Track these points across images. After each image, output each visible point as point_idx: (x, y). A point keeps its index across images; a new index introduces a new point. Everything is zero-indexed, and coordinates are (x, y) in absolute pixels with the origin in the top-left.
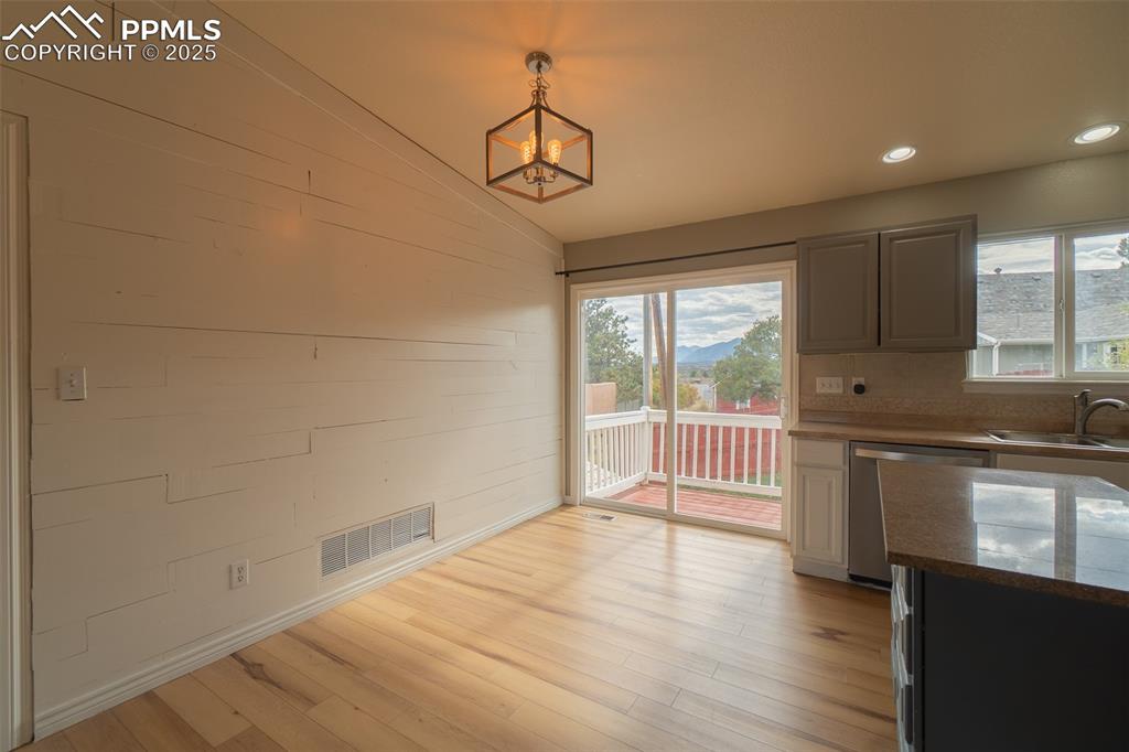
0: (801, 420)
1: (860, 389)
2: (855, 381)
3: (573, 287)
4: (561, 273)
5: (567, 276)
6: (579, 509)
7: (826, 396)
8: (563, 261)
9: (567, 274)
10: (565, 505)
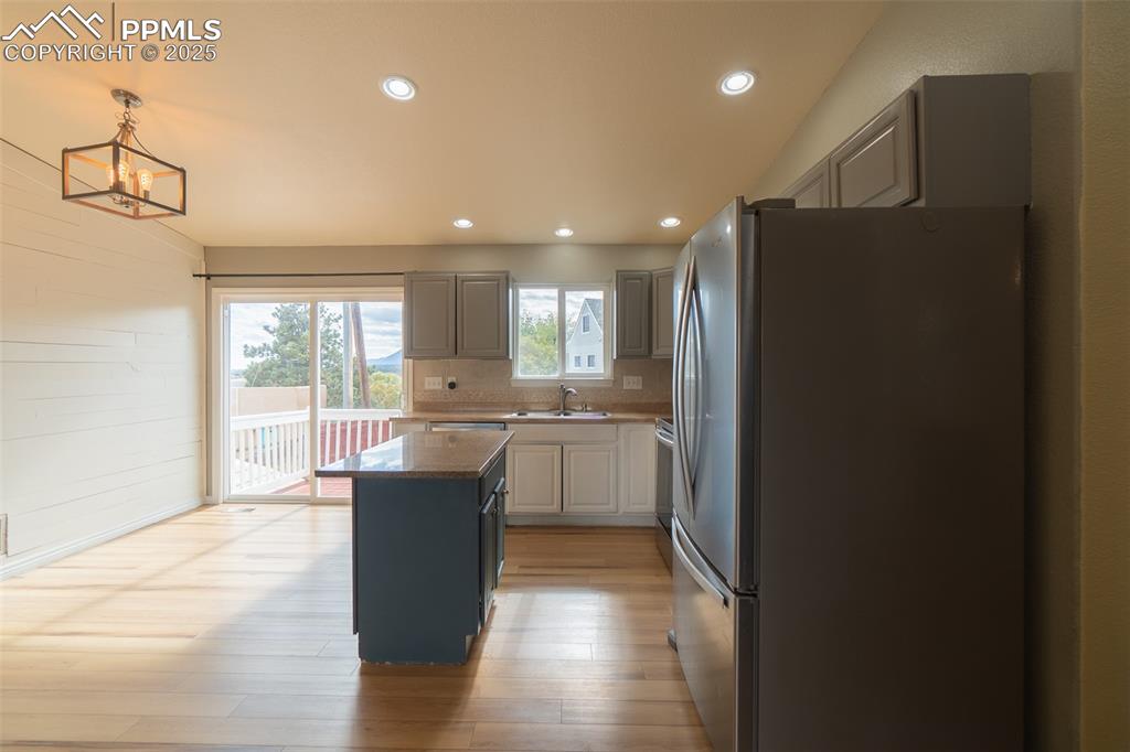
0: (415, 410)
1: (452, 386)
2: (450, 380)
3: (215, 290)
4: (200, 276)
5: (209, 278)
6: (221, 507)
7: (431, 391)
8: (203, 264)
9: (208, 277)
10: (205, 505)
